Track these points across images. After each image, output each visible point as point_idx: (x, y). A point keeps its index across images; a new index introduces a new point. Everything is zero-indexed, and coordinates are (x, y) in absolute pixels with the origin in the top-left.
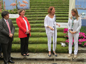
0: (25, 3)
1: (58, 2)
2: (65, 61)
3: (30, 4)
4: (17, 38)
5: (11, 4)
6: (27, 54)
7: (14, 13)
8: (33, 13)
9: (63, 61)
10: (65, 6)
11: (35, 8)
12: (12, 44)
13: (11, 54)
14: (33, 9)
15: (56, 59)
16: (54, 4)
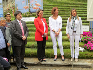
0: (38, 6)
1: (73, 5)
2: (84, 67)
3: (43, 7)
4: (31, 42)
5: (24, 7)
6: (44, 59)
7: (27, 17)
8: (47, 16)
9: (82, 67)
10: (81, 8)
11: (49, 11)
12: (26, 49)
13: (24, 58)
14: (46, 13)
15: (74, 66)
16: (69, 6)
